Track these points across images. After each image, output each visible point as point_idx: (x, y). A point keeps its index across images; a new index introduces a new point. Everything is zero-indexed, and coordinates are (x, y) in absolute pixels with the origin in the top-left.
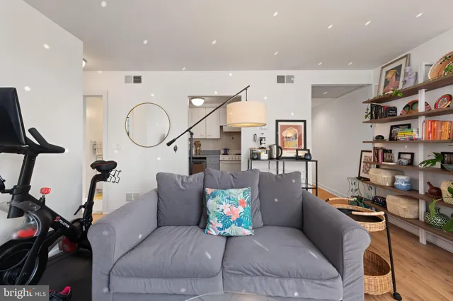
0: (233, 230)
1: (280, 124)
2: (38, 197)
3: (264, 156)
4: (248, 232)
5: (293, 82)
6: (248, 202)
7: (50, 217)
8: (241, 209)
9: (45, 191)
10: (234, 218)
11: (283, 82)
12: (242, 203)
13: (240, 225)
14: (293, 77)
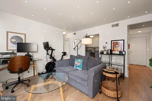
0: (78, 68)
1: (113, 42)
2: (53, 57)
3: (105, 53)
4: (80, 69)
5: (118, 26)
6: (81, 63)
7: (55, 60)
8: (79, 64)
9: (54, 56)
10: (78, 66)
11: (114, 27)
12: (80, 63)
13: (79, 67)
14: (118, 24)
